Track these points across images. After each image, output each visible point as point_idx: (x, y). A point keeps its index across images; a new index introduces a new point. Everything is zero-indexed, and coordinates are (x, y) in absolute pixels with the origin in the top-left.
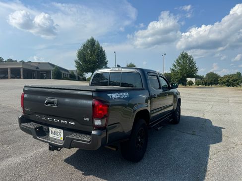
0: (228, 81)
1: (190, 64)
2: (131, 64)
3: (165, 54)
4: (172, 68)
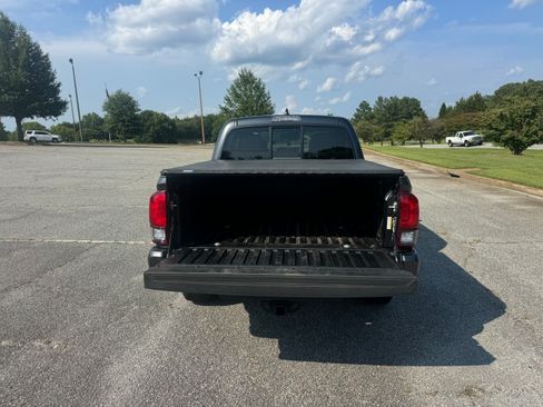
1: (259, 97)
2: (119, 92)
3: (201, 73)
4: (223, 105)
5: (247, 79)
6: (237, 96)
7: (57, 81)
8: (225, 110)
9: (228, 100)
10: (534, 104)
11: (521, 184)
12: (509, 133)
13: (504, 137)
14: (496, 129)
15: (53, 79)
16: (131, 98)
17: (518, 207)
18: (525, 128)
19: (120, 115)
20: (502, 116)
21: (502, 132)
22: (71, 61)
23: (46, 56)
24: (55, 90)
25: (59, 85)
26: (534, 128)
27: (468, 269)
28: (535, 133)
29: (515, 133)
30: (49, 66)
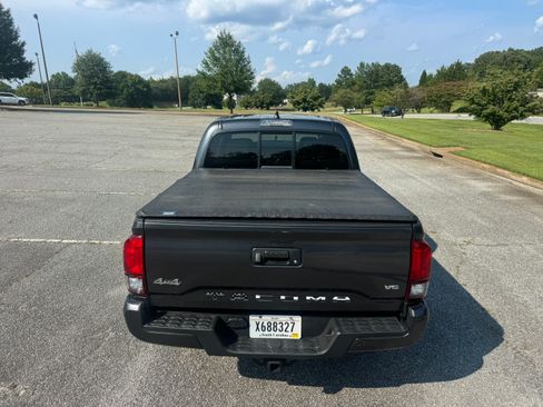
0: (304, 100)
1: (238, 61)
2: (90, 52)
3: (177, 34)
4: (200, 69)
5: (226, 42)
6: (216, 59)
7: (20, 40)
8: (203, 74)
9: (206, 63)
10: (516, 79)
11: (505, 168)
12: (490, 108)
13: (485, 112)
14: (478, 104)
15: (16, 38)
16: (102, 60)
17: (503, 197)
18: (506, 104)
19: (91, 77)
20: (484, 91)
21: (484, 107)
22: (36, 16)
23: (8, 12)
24: (19, 50)
25: (23, 44)
26: (515, 104)
27: (461, 280)
28: (516, 109)
29: (496, 108)
30: (11, 23)
